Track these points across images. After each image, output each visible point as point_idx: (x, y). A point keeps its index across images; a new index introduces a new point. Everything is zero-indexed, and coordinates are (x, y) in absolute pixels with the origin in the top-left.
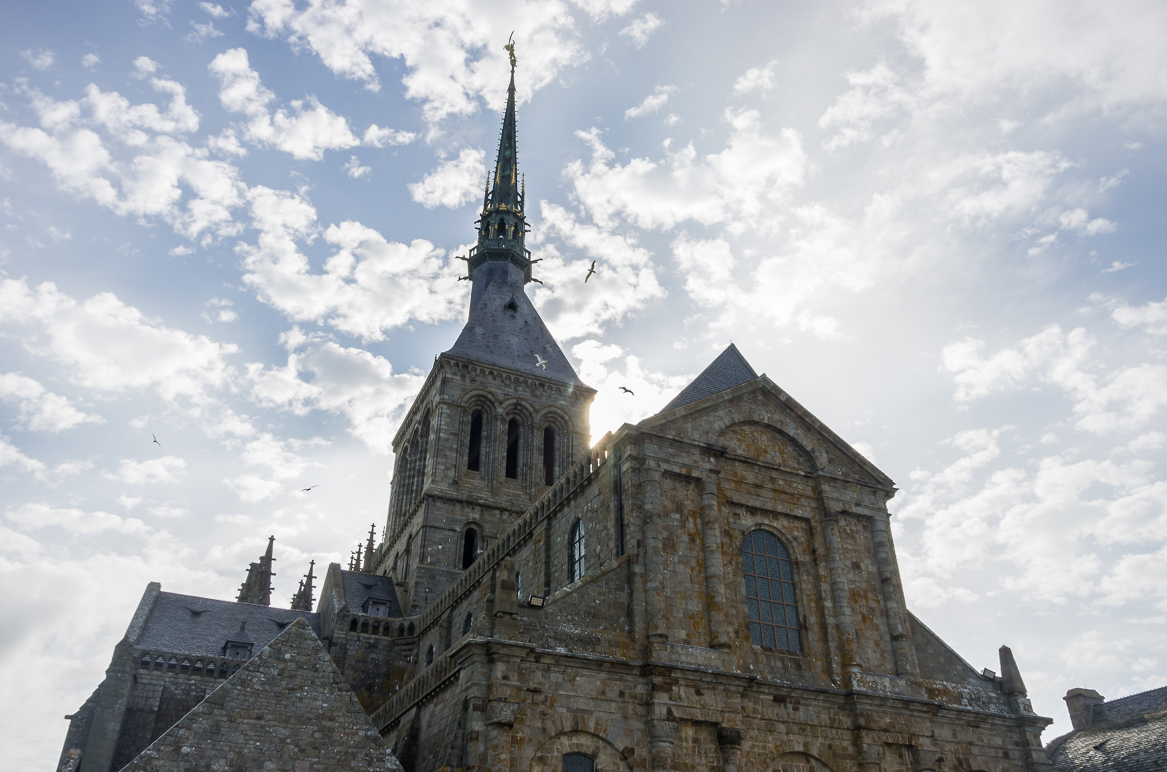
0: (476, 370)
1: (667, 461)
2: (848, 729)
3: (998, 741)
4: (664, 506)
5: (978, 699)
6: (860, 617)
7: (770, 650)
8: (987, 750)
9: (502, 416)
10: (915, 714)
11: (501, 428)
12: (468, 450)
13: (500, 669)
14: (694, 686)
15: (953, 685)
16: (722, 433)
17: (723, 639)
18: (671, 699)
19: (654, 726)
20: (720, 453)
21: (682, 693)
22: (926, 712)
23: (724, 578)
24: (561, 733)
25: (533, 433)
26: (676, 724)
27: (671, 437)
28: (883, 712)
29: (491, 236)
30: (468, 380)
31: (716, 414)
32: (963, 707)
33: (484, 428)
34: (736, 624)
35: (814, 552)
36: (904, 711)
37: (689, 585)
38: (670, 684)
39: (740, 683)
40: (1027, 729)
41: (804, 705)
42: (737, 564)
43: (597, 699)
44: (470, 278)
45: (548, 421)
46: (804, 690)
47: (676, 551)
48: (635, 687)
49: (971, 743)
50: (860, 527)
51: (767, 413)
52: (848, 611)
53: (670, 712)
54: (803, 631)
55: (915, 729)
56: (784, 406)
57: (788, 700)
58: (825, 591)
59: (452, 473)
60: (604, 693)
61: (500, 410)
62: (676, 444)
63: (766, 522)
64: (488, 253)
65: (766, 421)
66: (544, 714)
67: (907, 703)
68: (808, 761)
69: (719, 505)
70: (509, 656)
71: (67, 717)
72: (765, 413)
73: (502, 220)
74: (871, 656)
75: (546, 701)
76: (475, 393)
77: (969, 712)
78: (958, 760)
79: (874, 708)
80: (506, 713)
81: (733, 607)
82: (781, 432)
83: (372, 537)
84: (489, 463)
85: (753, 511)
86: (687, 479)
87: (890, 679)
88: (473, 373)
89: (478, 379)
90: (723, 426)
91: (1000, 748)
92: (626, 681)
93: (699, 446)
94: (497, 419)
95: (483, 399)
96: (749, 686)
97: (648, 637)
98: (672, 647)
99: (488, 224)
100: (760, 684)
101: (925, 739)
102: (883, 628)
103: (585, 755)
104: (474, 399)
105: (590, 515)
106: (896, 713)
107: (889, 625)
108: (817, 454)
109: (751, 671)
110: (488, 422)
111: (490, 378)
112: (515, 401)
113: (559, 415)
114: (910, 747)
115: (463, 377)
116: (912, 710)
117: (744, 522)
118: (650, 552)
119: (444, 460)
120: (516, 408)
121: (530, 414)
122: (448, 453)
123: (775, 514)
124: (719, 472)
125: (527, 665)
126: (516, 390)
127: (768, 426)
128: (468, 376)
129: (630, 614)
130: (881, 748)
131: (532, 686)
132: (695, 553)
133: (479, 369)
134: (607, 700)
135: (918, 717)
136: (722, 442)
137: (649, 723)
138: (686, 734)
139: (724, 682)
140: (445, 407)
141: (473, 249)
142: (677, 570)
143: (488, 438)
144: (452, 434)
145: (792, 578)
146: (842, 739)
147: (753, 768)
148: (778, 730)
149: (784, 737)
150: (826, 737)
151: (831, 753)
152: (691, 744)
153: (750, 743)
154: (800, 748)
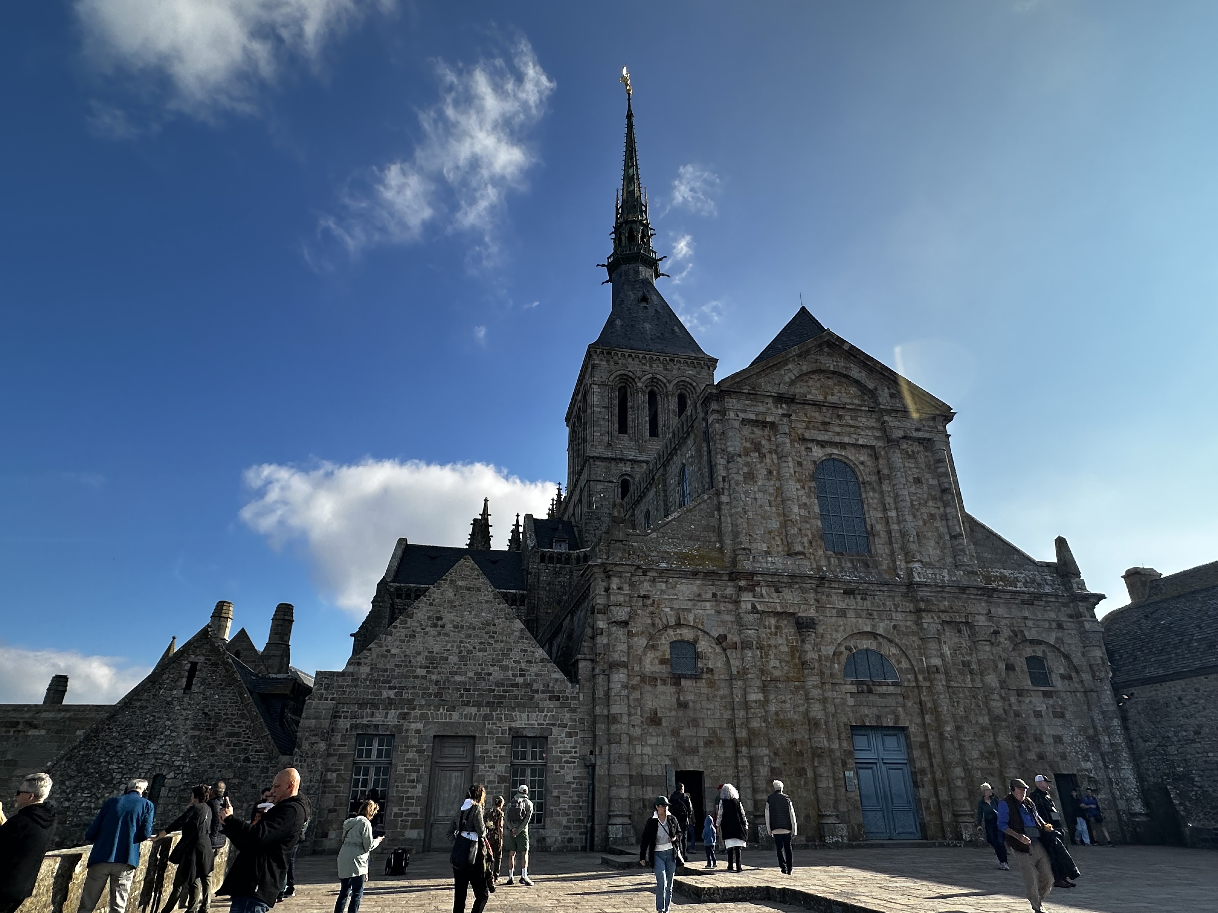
0: (617, 355)
1: (745, 411)
2: (910, 612)
3: (1053, 615)
4: (745, 447)
5: (1033, 581)
6: (921, 523)
7: (842, 554)
8: (1042, 623)
9: (642, 389)
10: (972, 597)
11: (643, 399)
12: (617, 419)
13: (615, 583)
14: (774, 586)
15: (1010, 572)
16: (792, 383)
17: (798, 548)
18: (754, 597)
19: (741, 618)
20: (790, 400)
21: (764, 592)
22: (980, 595)
23: (798, 500)
24: (666, 627)
25: (668, 400)
26: (759, 615)
27: (746, 391)
28: (941, 597)
29: (623, 244)
30: (612, 363)
31: (786, 368)
32: (1018, 589)
33: (629, 399)
34: (810, 536)
35: (879, 472)
36: (960, 595)
37: (768, 508)
38: (754, 586)
39: (813, 582)
40: (1080, 604)
41: (870, 595)
42: (810, 488)
43: (694, 600)
44: (610, 280)
45: (680, 389)
46: (869, 583)
47: (756, 482)
48: (726, 589)
49: (1026, 618)
50: (921, 448)
51: (833, 361)
52: (909, 518)
53: (754, 607)
54: (871, 538)
55: (971, 609)
56: (847, 354)
57: (856, 592)
58: (889, 504)
59: (606, 438)
60: (700, 595)
61: (640, 384)
62: (752, 396)
63: (836, 452)
64: (622, 258)
65: (832, 369)
66: (652, 613)
67: (963, 589)
68: (876, 638)
69: (792, 441)
70: (621, 572)
71: (352, 635)
72: (831, 362)
73: (631, 228)
74: (931, 551)
75: (654, 603)
76: (618, 373)
77: (1024, 593)
78: (1013, 631)
79: (933, 594)
80: (621, 614)
81: (807, 522)
82: (846, 376)
83: (559, 492)
84: (635, 427)
85: (822, 444)
86: (764, 424)
87: (948, 570)
88: (616, 358)
89: (620, 361)
90: (793, 378)
91: (1054, 621)
92: (717, 585)
93: (771, 396)
94: (638, 393)
95: (625, 377)
96: (820, 583)
97: (734, 551)
98: (754, 557)
99: (620, 234)
100: (830, 581)
101: (980, 616)
102: (943, 530)
103: (688, 642)
104: (618, 378)
105: (690, 460)
106: (953, 597)
107: (948, 527)
108: (880, 391)
109: (823, 572)
110: (631, 395)
111: (630, 360)
112: (651, 375)
113: (688, 383)
114: (967, 623)
115: (608, 361)
116: (969, 594)
117: (815, 454)
118: (733, 485)
119: (599, 429)
120: (653, 381)
121: (665, 385)
122: (602, 423)
123: (843, 446)
124: (791, 415)
125: (637, 578)
126: (651, 367)
127: (834, 372)
128: (611, 360)
129: (720, 535)
130: (940, 627)
131: (642, 593)
132: (772, 482)
133: (620, 353)
134: (702, 601)
135: (974, 599)
136: (793, 390)
137: (738, 617)
138: (769, 622)
139: (798, 581)
140: (596, 386)
141: (610, 257)
142: (757, 497)
143: (633, 407)
144: (603, 407)
145: (860, 495)
146: (906, 621)
147: (827, 646)
148: (848, 616)
149: (854, 620)
150: (891, 619)
151: (895, 632)
152: (773, 630)
153: (824, 627)
154: (868, 629)
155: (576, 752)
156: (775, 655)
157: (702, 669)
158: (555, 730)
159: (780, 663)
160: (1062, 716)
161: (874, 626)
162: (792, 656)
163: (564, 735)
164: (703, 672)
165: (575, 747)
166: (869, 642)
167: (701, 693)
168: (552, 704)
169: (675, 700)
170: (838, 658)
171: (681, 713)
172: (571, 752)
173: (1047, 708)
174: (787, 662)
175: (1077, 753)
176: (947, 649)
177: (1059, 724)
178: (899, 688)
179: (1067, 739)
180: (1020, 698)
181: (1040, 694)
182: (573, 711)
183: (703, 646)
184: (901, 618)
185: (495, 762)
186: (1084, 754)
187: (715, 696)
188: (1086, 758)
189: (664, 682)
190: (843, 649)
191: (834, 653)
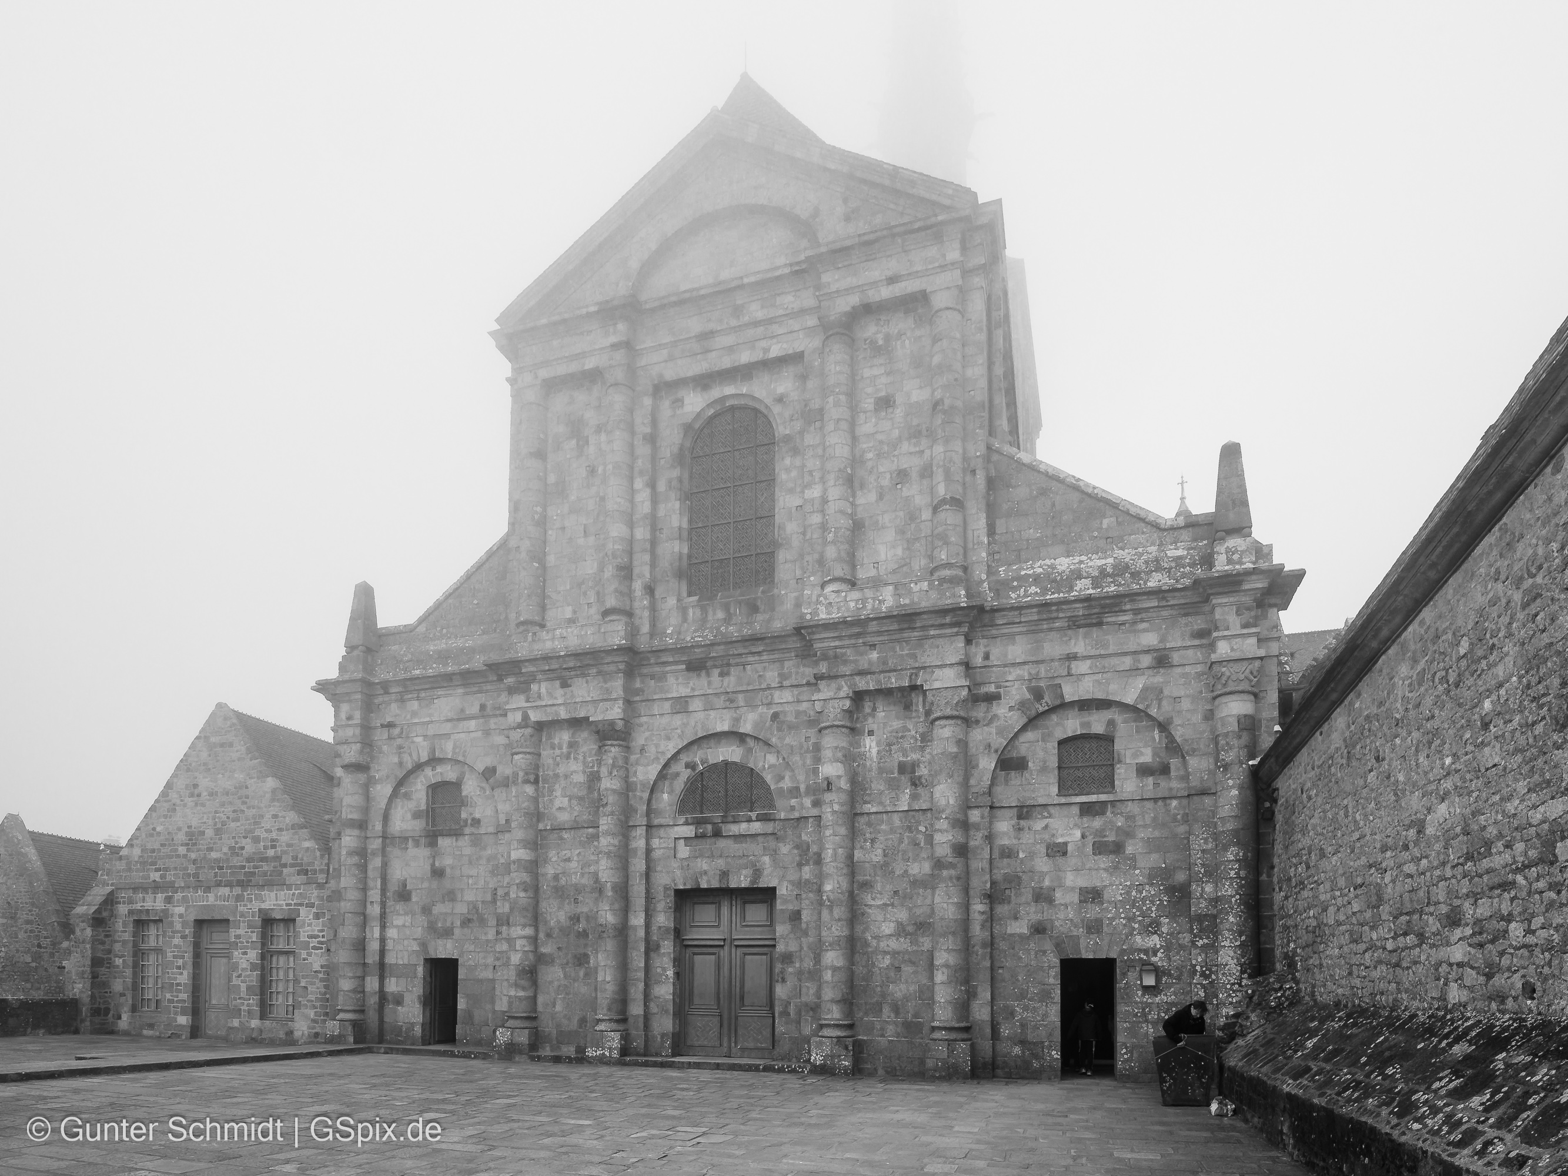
2: (804, 684)
3: (1150, 640)
4: (555, 437)
7: (713, 597)
8: (1113, 661)
13: (344, 711)
14: (558, 678)
15: (1072, 560)
18: (527, 701)
20: (631, 308)
21: (543, 690)
22: (957, 625)
24: (419, 765)
32: (1076, 594)
34: (649, 575)
35: (805, 408)
36: (906, 634)
37: (581, 541)
38: (526, 683)
42: (670, 480)
46: (726, 644)
47: (567, 497)
49: (1072, 657)
53: (525, 717)
54: (776, 553)
55: (928, 658)
57: (709, 664)
60: (463, 711)
63: (730, 391)
66: (400, 748)
68: (740, 742)
69: (635, 397)
70: (348, 694)
75: (402, 733)
77: (1087, 600)
78: (1033, 690)
85: (703, 383)
91: (1148, 651)
92: (486, 691)
101: (945, 670)
103: (450, 784)
106: (892, 641)
107: (932, 491)
117: (689, 409)
123: (743, 372)
124: (635, 341)
125: (381, 699)
132: (593, 491)
134: (466, 719)
138: (560, 738)
139: (598, 661)
145: (772, 469)
146: (799, 701)
147: (648, 765)
148: (691, 709)
149: (701, 715)
150: (770, 704)
151: (775, 725)
152: (565, 750)
153: (647, 734)
154: (724, 727)
155: (323, 936)
156: (564, 789)
157: (466, 821)
158: (303, 911)
159: (570, 800)
160: (1117, 848)
161: (737, 720)
162: (589, 788)
163: (311, 917)
164: (466, 826)
165: (322, 931)
166: (730, 750)
167: (462, 855)
168: (300, 879)
169: (429, 868)
170: (671, 784)
171: (435, 884)
172: (318, 936)
173: (1083, 836)
174: (581, 799)
175: (1131, 919)
176: (874, 744)
177: (1102, 866)
178: (771, 824)
179: (1114, 893)
180: (1022, 822)
181: (1076, 810)
182: (321, 886)
183: (471, 787)
184: (790, 699)
185: (247, 947)
186: (1147, 920)
187: (480, 858)
188: (1152, 927)
189: (417, 844)
190: (679, 767)
191: (662, 776)
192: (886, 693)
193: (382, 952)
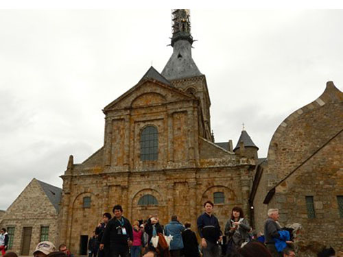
2: (164, 180)
4: (114, 130)
7: (146, 162)
8: (223, 179)
13: (66, 182)
14: (114, 177)
15: (216, 159)
18: (107, 181)
20: (131, 108)
21: (111, 179)
23: (130, 145)
24: (82, 193)
26: (107, 187)
27: (114, 109)
28: (176, 173)
31: (132, 96)
34: (132, 157)
35: (164, 128)
36: (184, 172)
37: (119, 150)
38: (107, 177)
39: (128, 174)
41: (151, 175)
43: (90, 184)
46: (149, 172)
49: (215, 177)
50: (183, 115)
51: (150, 88)
53: (107, 184)
54: (158, 154)
55: (188, 177)
57: (145, 175)
63: (149, 123)
66: (78, 189)
67: (185, 169)
69: (130, 124)
70: (68, 178)
75: (78, 186)
77: (217, 167)
78: (208, 183)
79: (172, 173)
80: (67, 191)
81: (133, 152)
82: (155, 93)
85: (144, 122)
86: (120, 120)
90: (134, 99)
91: (230, 177)
92: (98, 178)
93: (122, 109)
97: (105, 166)
101: (191, 179)
102: (186, 147)
103: (88, 197)
106: (181, 173)
107: (188, 145)
113: (192, 88)
116: (187, 171)
117: (141, 126)
123: (152, 121)
124: (131, 114)
125: (74, 179)
127: (151, 93)
130: (173, 184)
131: (75, 183)
132: (122, 140)
134: (93, 184)
139: (122, 174)
142: (116, 146)
145: (157, 138)
147: (132, 195)
149: (143, 185)
150: (157, 183)
151: (158, 188)
152: (114, 191)
153: (132, 188)
154: (148, 187)
156: (114, 199)
158: (51, 225)
161: (151, 186)
162: (120, 199)
164: (91, 206)
166: (149, 192)
167: (90, 213)
169: (83, 215)
170: (137, 199)
171: (84, 219)
172: (55, 230)
176: (178, 192)
178: (157, 207)
181: (217, 206)
182: (56, 219)
184: (162, 183)
185: (36, 233)
187: (94, 213)
189: (80, 210)
190: (138, 195)
191: (135, 197)
192: (180, 183)
193: (71, 234)
